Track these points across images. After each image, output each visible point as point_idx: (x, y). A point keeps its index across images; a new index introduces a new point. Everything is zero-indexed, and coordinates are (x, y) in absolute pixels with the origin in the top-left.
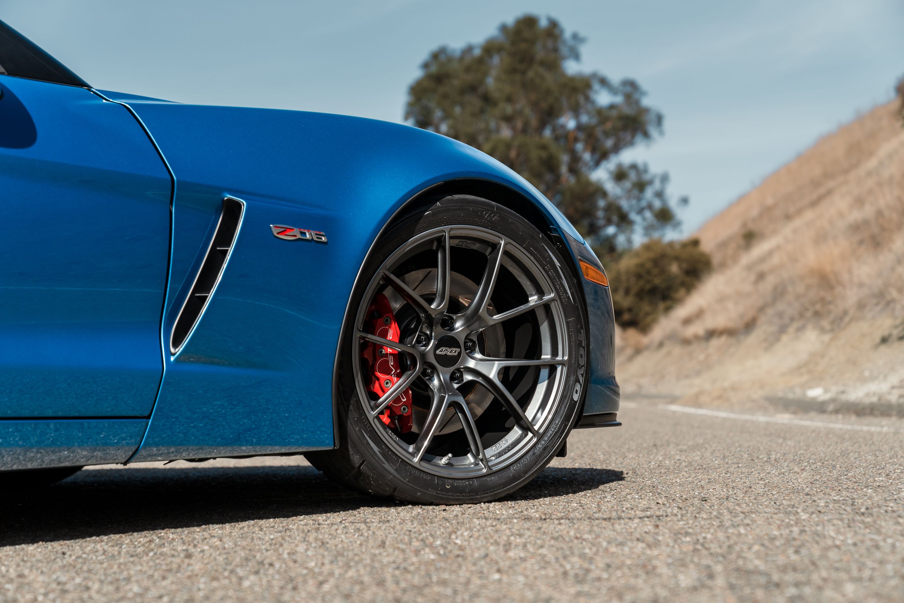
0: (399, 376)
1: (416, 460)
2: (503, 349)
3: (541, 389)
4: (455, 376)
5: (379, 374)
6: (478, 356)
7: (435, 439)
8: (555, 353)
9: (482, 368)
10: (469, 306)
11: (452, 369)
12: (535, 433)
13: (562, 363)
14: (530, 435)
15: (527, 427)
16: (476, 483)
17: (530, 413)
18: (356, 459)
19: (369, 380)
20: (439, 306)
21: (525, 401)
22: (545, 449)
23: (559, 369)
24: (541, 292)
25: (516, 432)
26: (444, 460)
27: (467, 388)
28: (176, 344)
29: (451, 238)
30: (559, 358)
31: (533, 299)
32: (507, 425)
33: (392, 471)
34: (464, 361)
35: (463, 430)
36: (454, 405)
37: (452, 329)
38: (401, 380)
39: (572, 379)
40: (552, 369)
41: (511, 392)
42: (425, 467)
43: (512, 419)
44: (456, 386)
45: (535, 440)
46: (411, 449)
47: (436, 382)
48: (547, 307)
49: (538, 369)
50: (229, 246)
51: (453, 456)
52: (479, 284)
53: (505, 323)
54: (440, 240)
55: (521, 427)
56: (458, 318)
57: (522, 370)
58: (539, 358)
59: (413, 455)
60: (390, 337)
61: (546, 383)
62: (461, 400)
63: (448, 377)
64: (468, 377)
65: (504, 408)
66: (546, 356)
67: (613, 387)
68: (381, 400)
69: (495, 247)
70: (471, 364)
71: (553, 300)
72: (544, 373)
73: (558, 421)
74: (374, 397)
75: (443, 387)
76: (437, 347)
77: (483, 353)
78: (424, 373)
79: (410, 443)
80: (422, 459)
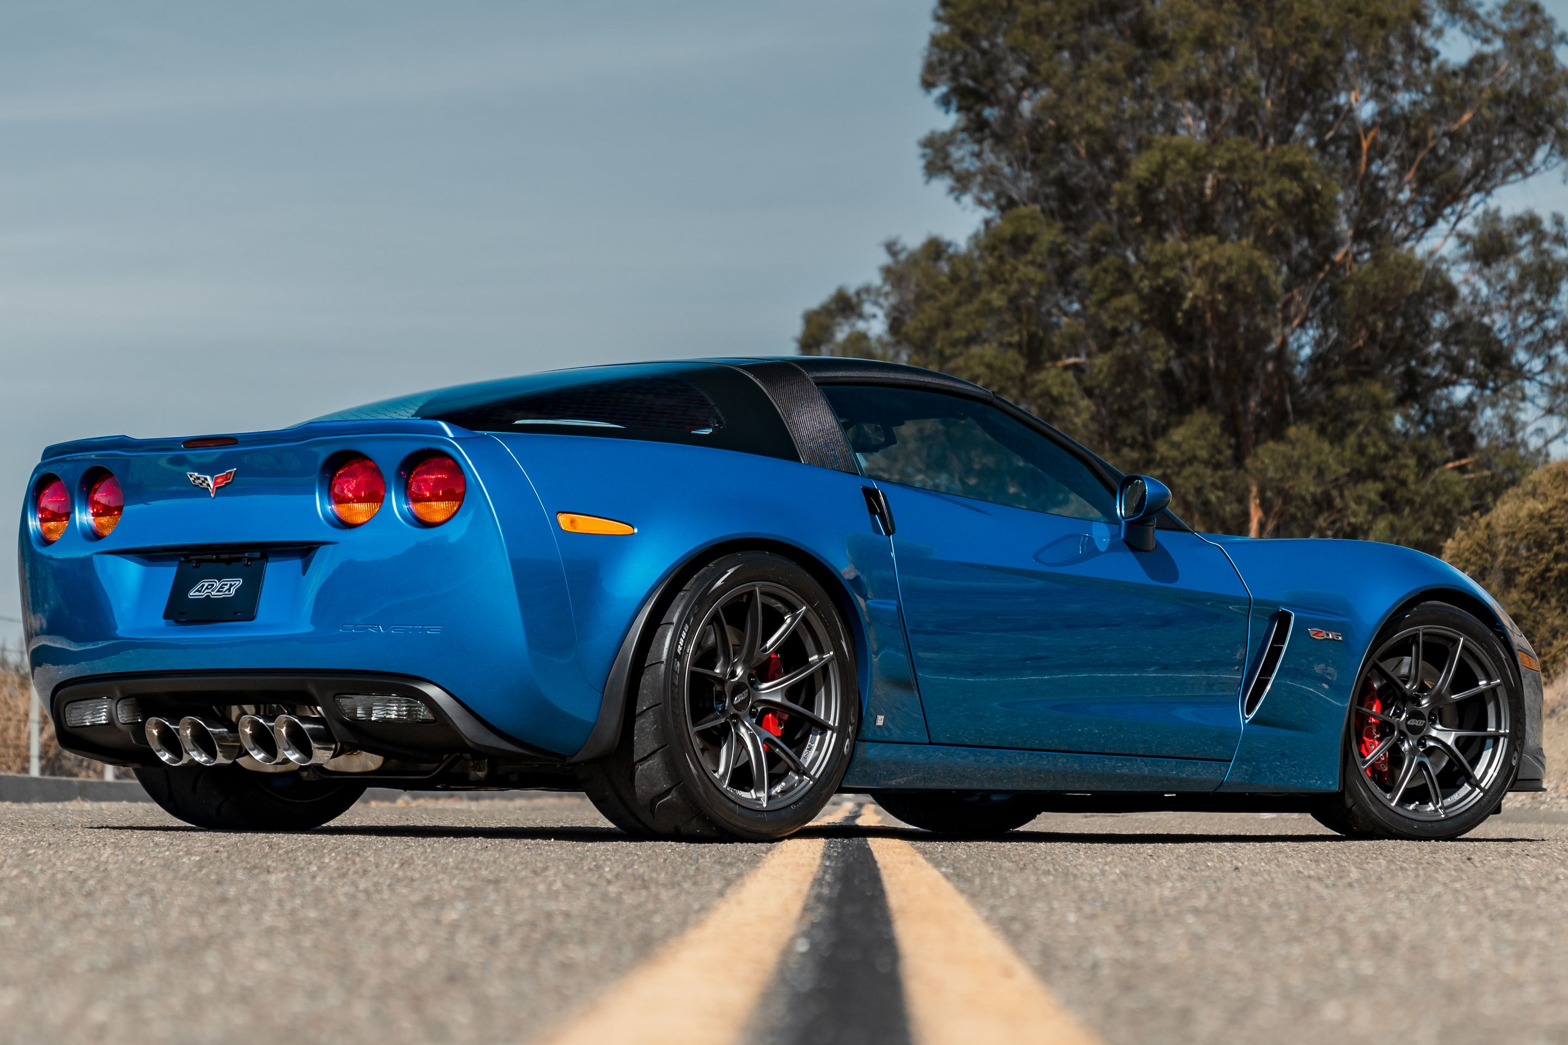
0: (1380, 740)
1: (1393, 804)
2: (1457, 722)
3: (1487, 755)
4: (1421, 743)
5: (1365, 738)
6: (1439, 727)
7: (1406, 790)
8: (1498, 726)
9: (1442, 737)
10: (1434, 687)
11: (1419, 736)
12: (1482, 789)
13: (1504, 735)
14: (1478, 790)
15: (1475, 784)
16: (1436, 825)
17: (1478, 772)
18: (1349, 802)
19: (1360, 742)
20: (1412, 687)
21: (1474, 762)
22: (1489, 802)
23: (1502, 740)
24: (1489, 678)
25: (1467, 788)
26: (1412, 807)
27: (1429, 752)
28: (1249, 712)
29: (1424, 634)
30: (1502, 731)
31: (1482, 683)
32: (1458, 783)
33: (1376, 812)
34: (1428, 730)
35: (1426, 784)
36: (1421, 765)
37: (1419, 704)
38: (1382, 744)
39: (1512, 748)
40: (1496, 739)
41: (1463, 754)
42: (1399, 810)
43: (1463, 778)
44: (1421, 750)
45: (1482, 794)
46: (1388, 796)
47: (1406, 746)
48: (1494, 690)
49: (1484, 739)
50: (1283, 643)
51: (1420, 804)
52: (1441, 672)
53: (1459, 703)
54: (1415, 637)
55: (1470, 784)
56: (1424, 697)
57: (1470, 740)
58: (1485, 730)
59: (1392, 800)
60: (1374, 710)
61: (1491, 750)
62: (1426, 760)
63: (1415, 743)
64: (1431, 744)
65: (1456, 768)
66: (1491, 729)
67: (1540, 758)
68: (1368, 757)
69: (1456, 642)
70: (1434, 733)
71: (1499, 685)
72: (1490, 742)
73: (1500, 781)
74: (1363, 756)
75: (1413, 751)
76: (1407, 719)
77: (1441, 724)
78: (1399, 739)
79: (1387, 792)
80: (1397, 804)
